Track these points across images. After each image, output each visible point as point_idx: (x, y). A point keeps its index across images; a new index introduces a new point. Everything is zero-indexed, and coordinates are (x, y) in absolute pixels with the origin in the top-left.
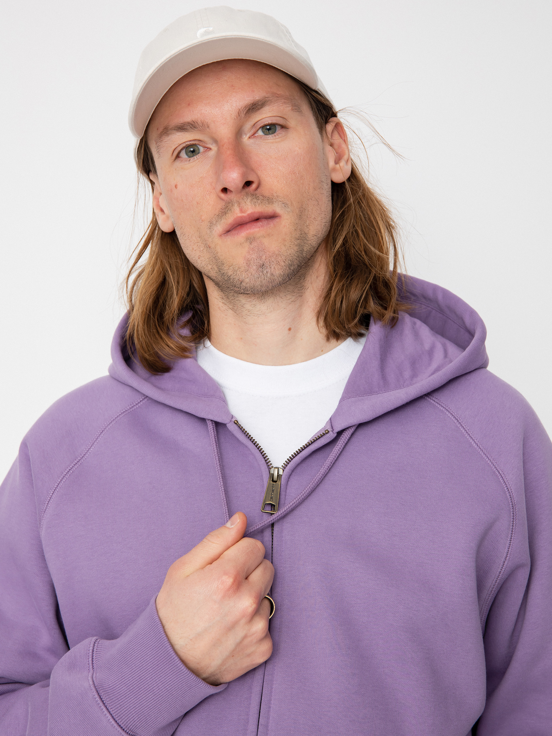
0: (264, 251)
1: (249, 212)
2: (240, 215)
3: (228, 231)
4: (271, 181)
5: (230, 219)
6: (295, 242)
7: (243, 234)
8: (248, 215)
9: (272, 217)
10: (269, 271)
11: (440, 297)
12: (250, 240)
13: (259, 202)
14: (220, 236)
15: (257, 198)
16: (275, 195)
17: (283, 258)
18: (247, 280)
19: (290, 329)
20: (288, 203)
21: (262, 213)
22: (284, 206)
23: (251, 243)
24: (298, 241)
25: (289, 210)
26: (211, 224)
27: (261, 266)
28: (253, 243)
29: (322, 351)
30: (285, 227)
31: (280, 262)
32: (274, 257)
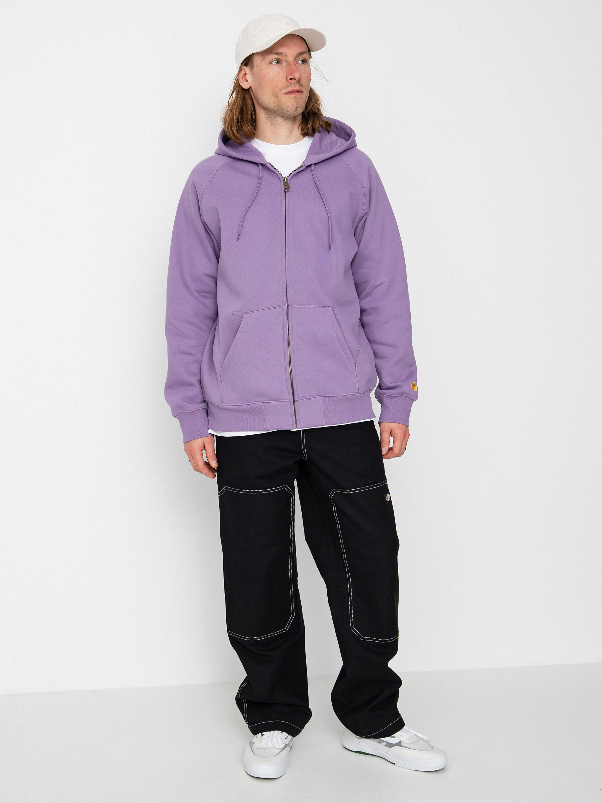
0: (298, 103)
1: (297, 88)
3: (287, 93)
5: (290, 89)
7: (293, 96)
11: (337, 123)
12: (296, 98)
14: (284, 94)
18: (291, 111)
19: (290, 132)
22: (305, 89)
25: (306, 91)
26: (281, 89)
29: (299, 140)
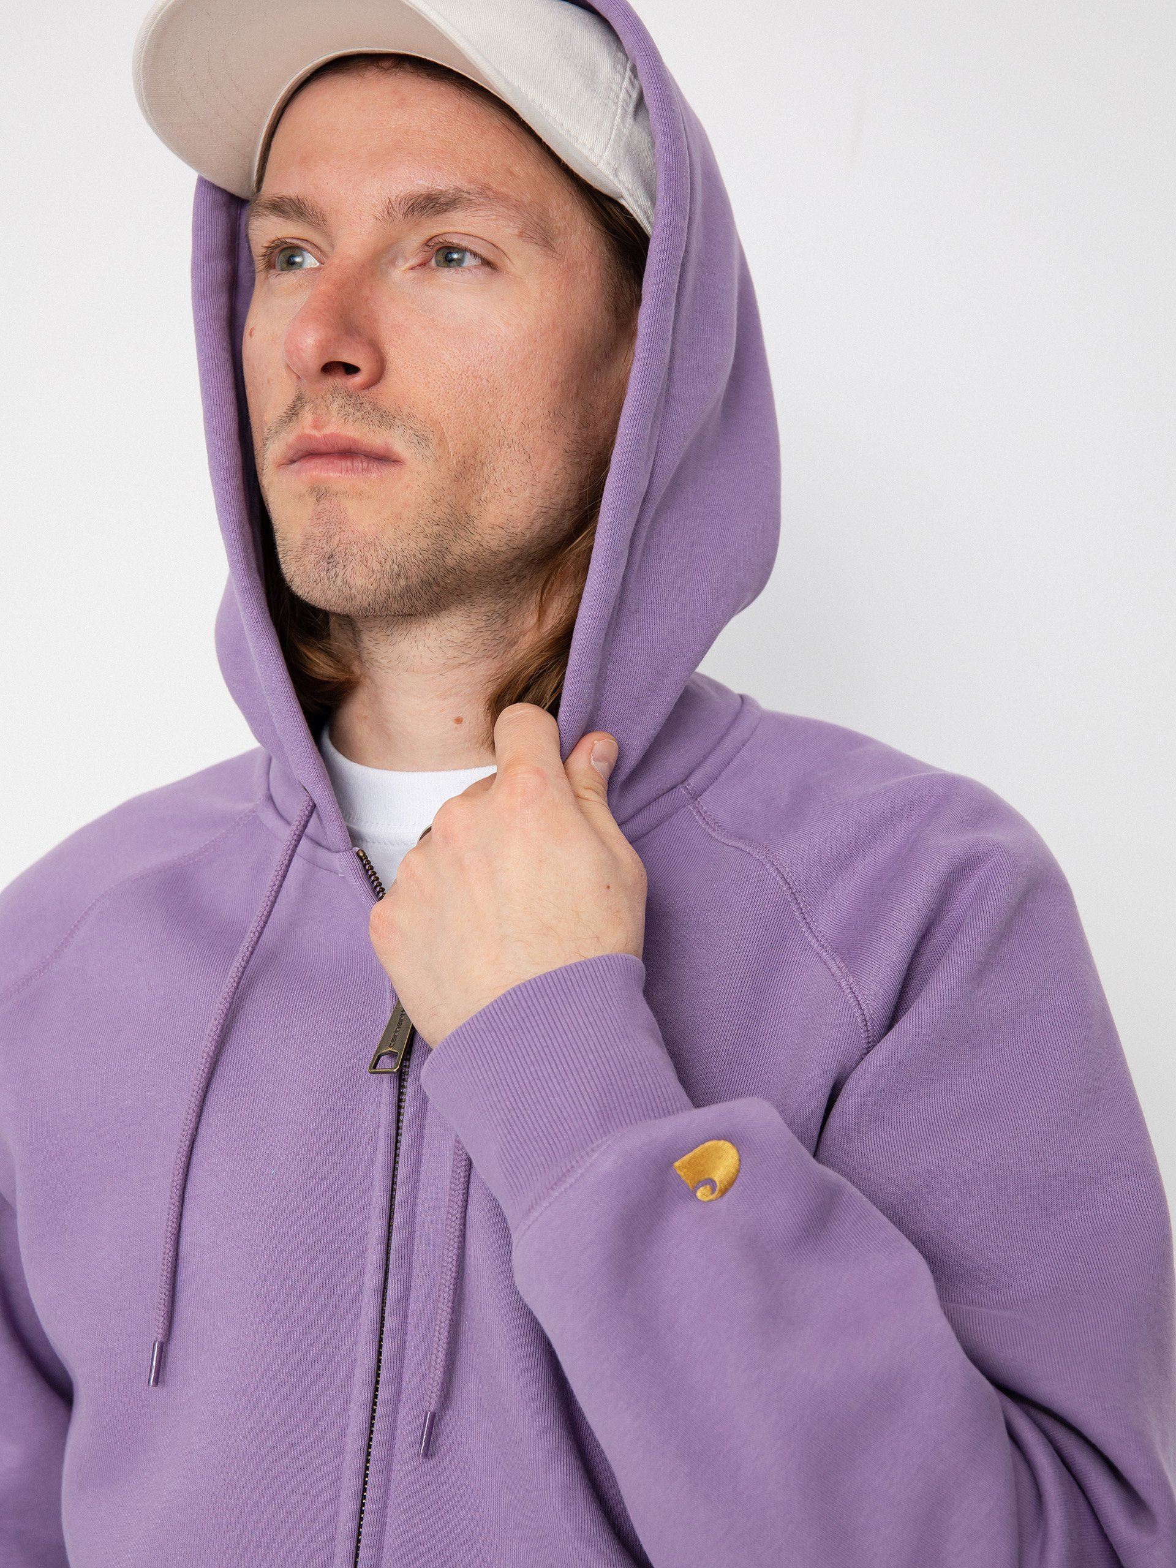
0: (340, 526)
1: (333, 433)
2: (309, 431)
3: (287, 462)
4: (412, 377)
5: (292, 436)
6: (426, 529)
8: (324, 436)
9: (383, 458)
10: (341, 573)
13: (359, 415)
14: (276, 465)
15: (359, 405)
16: (406, 410)
17: (382, 554)
19: (459, 720)
20: (431, 437)
21: (355, 441)
22: (416, 442)
23: (318, 500)
24: (436, 528)
25: (428, 454)
26: (268, 434)
27: (327, 557)
28: (322, 502)
30: (409, 489)
31: (370, 561)
32: (359, 545)
